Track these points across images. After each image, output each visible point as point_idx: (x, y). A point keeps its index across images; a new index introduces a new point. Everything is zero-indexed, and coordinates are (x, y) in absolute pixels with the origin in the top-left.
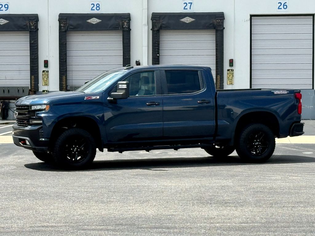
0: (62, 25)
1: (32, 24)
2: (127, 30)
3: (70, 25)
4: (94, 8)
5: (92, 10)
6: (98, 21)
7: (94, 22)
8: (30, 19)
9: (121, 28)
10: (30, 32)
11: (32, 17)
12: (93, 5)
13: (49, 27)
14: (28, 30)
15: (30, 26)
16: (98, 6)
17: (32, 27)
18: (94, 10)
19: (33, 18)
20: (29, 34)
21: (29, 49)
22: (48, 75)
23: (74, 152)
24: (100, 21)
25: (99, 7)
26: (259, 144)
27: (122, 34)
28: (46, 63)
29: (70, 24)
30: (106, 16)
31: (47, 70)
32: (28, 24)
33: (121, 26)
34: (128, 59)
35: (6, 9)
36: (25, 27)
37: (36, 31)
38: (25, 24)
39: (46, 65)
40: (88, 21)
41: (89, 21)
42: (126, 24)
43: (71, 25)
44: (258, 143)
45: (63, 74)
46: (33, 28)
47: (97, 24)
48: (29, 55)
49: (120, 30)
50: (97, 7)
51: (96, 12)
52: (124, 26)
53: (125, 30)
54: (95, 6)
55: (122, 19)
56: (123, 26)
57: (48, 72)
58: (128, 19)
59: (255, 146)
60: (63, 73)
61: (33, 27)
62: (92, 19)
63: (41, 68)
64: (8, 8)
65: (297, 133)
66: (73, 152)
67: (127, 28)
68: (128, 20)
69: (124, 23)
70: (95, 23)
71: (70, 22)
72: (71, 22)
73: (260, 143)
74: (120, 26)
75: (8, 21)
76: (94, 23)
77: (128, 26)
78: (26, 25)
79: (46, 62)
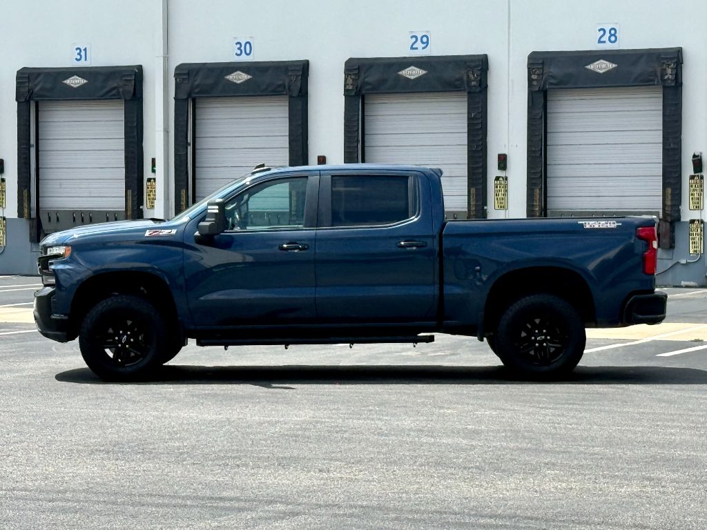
0: (534, 77)
1: (474, 75)
2: (673, 84)
3: (551, 76)
4: (606, 38)
5: (600, 42)
6: (611, 66)
7: (600, 69)
8: (469, 67)
9: (658, 82)
10: (469, 93)
11: (472, 61)
12: (602, 32)
13: (510, 82)
14: (464, 90)
15: (469, 81)
16: (613, 33)
17: (473, 83)
18: (604, 42)
19: (473, 64)
20: (466, 99)
21: (466, 130)
22: (506, 186)
23: (121, 343)
24: (614, 66)
25: (614, 35)
26: (546, 339)
27: (661, 95)
28: (503, 161)
29: (550, 74)
30: (628, 54)
31: (504, 176)
32: (465, 78)
33: (659, 78)
34: (673, 149)
35: (424, 45)
36: (457, 83)
37: (480, 92)
38: (458, 76)
39: (502, 165)
40: (588, 67)
41: (591, 67)
42: (669, 71)
43: (553, 77)
44: (543, 337)
45: (535, 184)
46: (474, 86)
47: (608, 73)
48: (466, 142)
49: (657, 85)
50: (611, 35)
51: (608, 46)
52: (666, 77)
53: (667, 85)
54: (608, 34)
55: (663, 61)
56: (662, 76)
57: (506, 179)
58: (675, 60)
59: (537, 345)
60: (534, 181)
61: (475, 83)
62: (597, 63)
63: (493, 170)
64: (427, 42)
65: (640, 316)
66: (120, 345)
67: (671, 80)
68: (674, 63)
69: (665, 69)
70: (604, 71)
71: (551, 70)
72: (553, 70)
73: (548, 338)
74: (657, 77)
75: (424, 72)
76: (601, 72)
77: (674, 76)
78: (461, 79)
79: (503, 157)
